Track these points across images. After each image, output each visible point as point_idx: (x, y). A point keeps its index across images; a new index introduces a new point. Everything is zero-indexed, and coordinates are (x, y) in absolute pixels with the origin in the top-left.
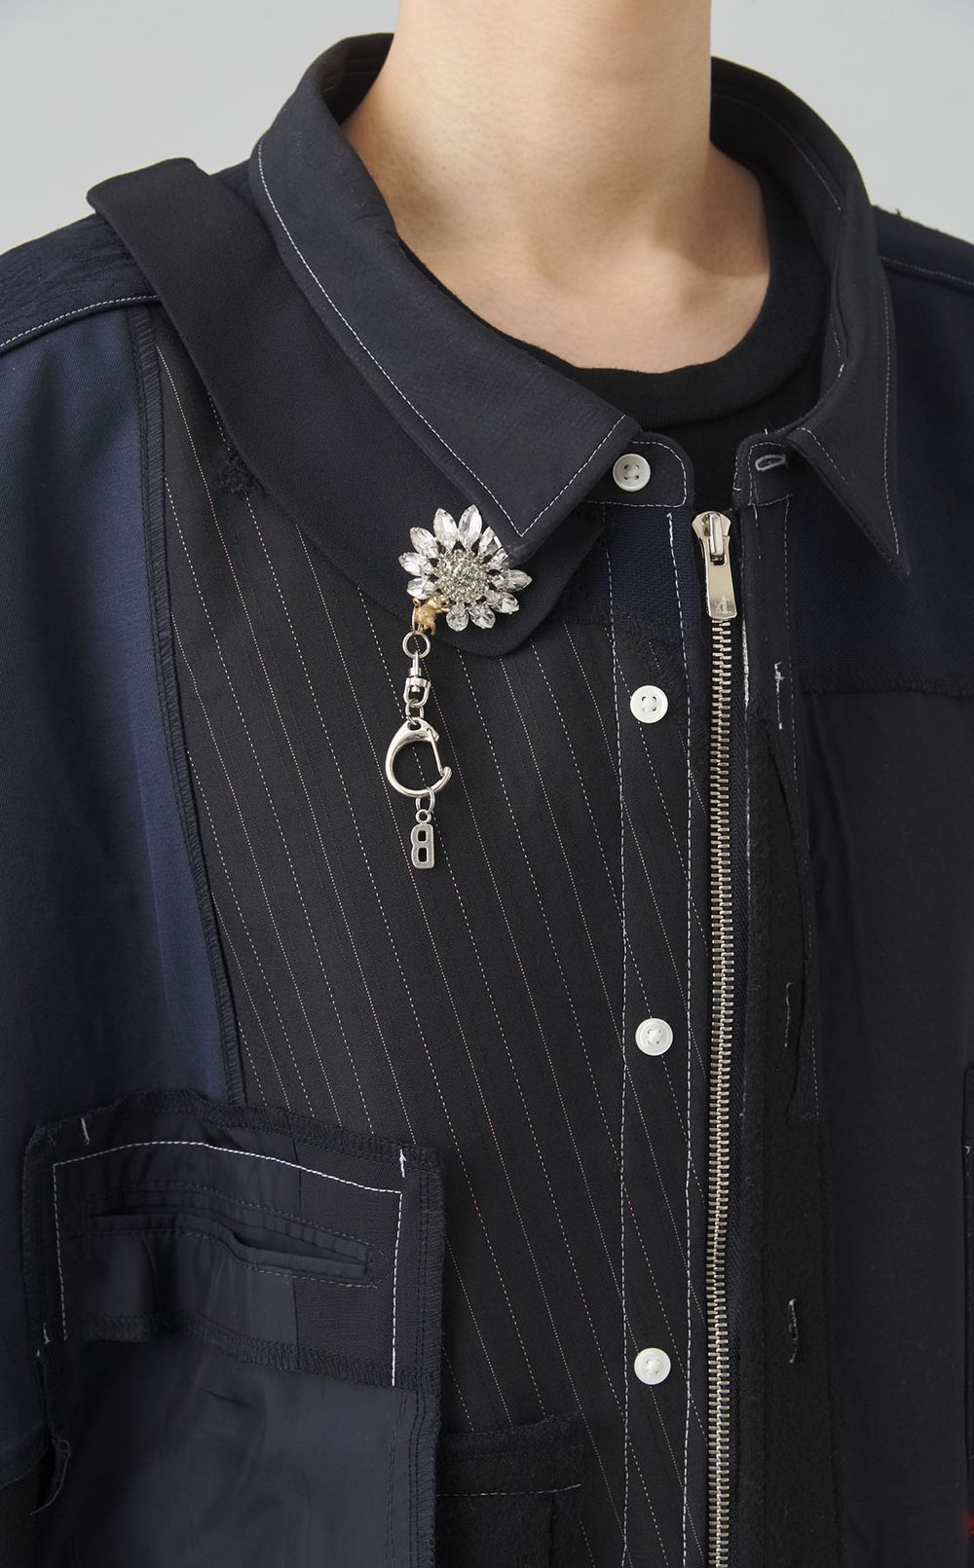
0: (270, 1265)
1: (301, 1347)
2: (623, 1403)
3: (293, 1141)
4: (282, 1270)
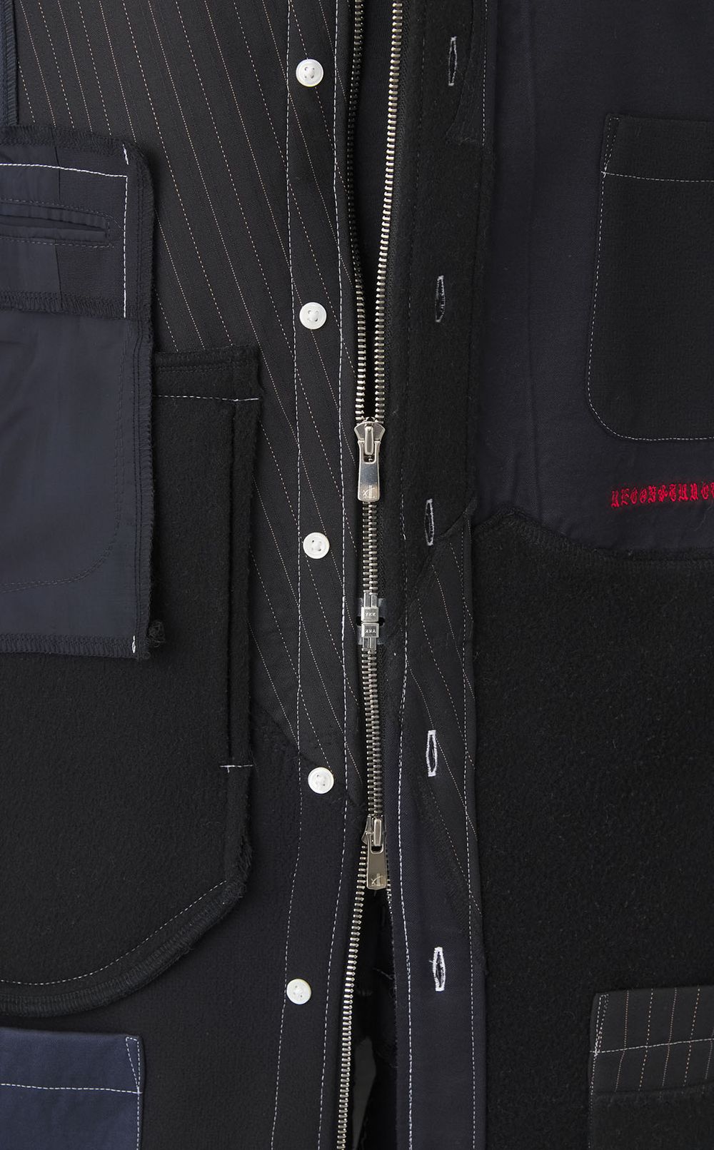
0: (39, 237)
1: (63, 295)
2: (292, 343)
3: (55, 148)
4: (47, 240)
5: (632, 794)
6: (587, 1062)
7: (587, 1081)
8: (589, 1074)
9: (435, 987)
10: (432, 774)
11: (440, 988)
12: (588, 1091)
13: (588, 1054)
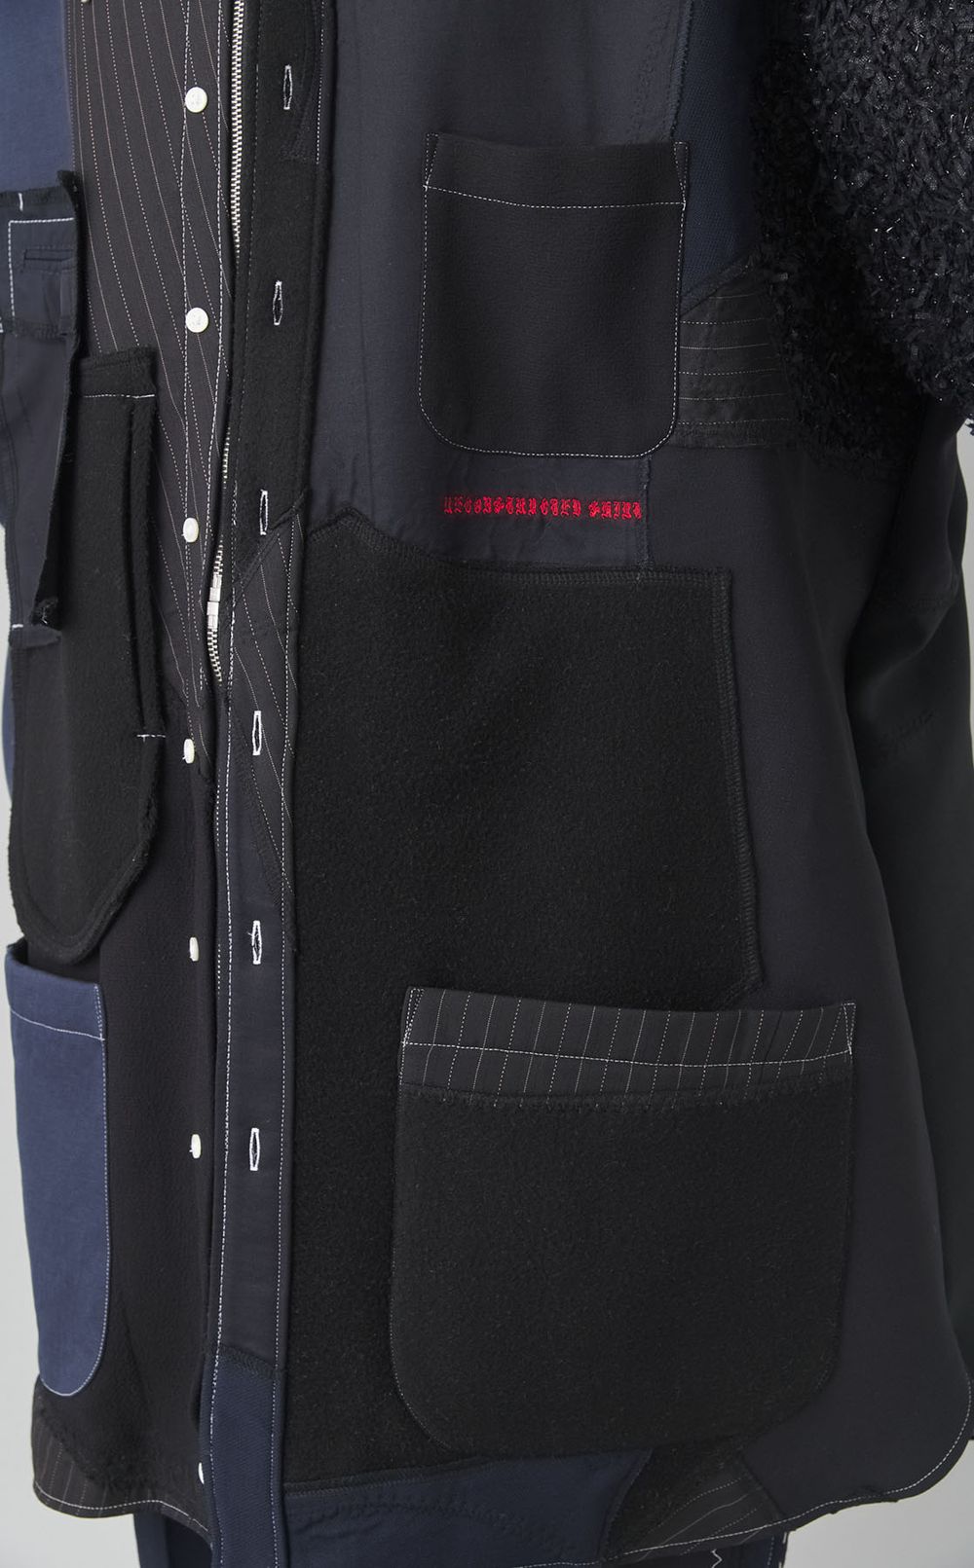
2: (183, 345)
5: (458, 797)
6: (397, 1051)
7: (397, 1071)
8: (399, 1062)
9: (253, 959)
10: (256, 753)
11: (257, 962)
12: (397, 1079)
13: (399, 1045)
